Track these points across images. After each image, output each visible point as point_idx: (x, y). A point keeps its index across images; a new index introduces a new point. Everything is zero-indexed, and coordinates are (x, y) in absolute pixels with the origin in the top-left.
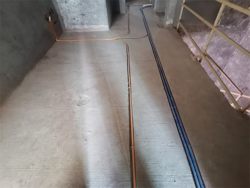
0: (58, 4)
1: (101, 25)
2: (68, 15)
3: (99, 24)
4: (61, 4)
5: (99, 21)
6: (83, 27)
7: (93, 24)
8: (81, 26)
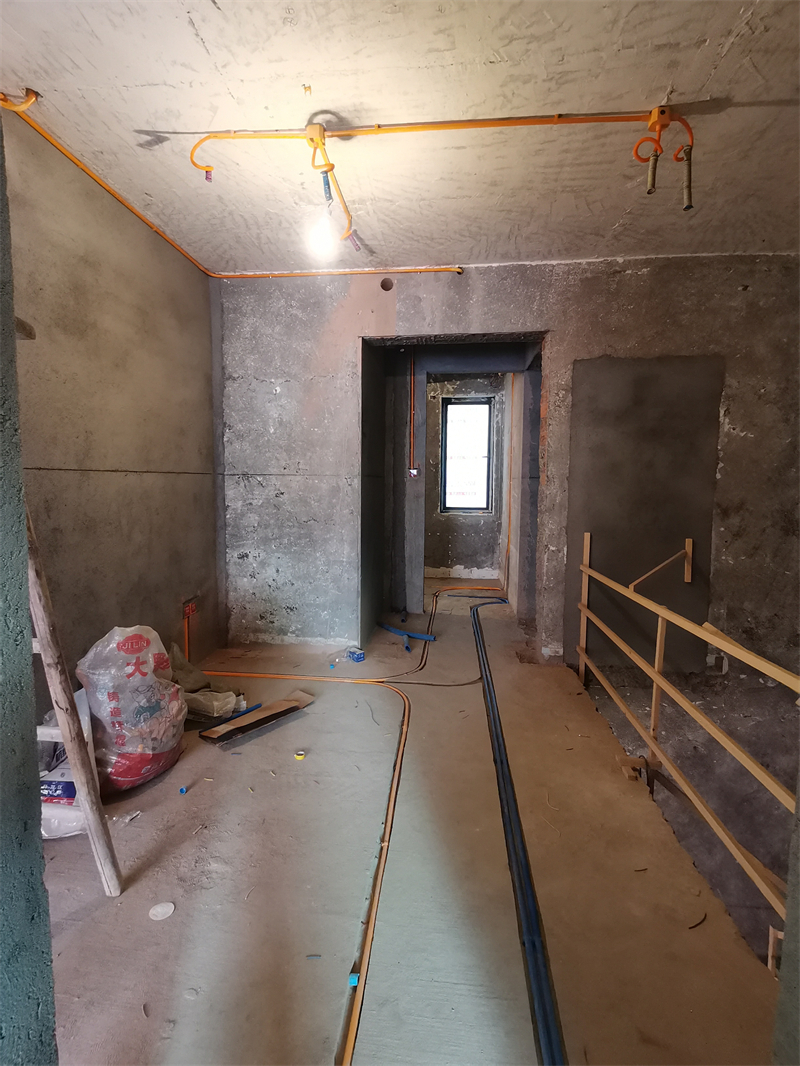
0: (231, 578)
1: (338, 639)
2: (248, 606)
3: (331, 637)
4: (238, 580)
5: (332, 628)
6: (282, 640)
7: (313, 635)
8: (276, 637)
